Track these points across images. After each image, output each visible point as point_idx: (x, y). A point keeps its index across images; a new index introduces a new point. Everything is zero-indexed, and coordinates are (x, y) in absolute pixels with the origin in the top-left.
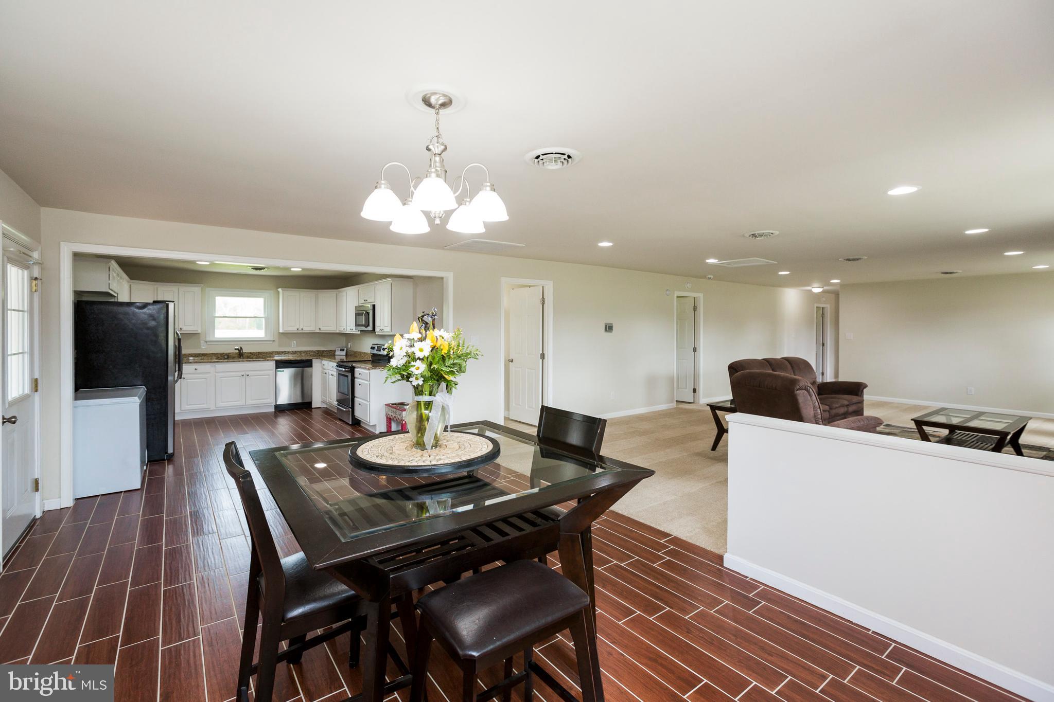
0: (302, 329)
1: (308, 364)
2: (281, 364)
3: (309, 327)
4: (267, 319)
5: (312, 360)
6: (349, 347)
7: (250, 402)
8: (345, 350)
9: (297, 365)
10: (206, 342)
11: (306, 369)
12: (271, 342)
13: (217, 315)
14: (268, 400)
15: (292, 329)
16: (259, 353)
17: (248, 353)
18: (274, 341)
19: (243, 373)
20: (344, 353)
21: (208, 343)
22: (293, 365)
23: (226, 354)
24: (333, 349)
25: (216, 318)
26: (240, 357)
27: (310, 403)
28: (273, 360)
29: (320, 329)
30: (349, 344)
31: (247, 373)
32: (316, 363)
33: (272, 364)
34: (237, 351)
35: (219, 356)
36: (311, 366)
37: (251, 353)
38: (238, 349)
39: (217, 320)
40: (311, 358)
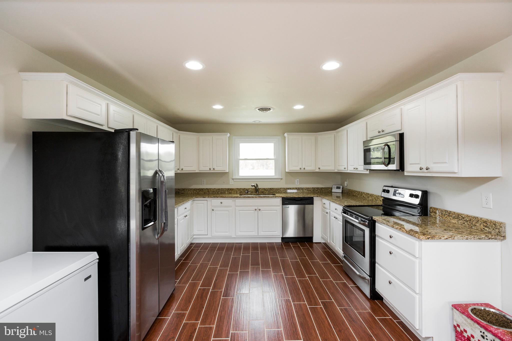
0: (304, 169)
1: (310, 201)
2: (287, 201)
3: (310, 168)
4: (276, 160)
5: (313, 198)
6: (346, 185)
7: (262, 233)
8: (341, 188)
9: (300, 202)
10: (233, 179)
11: (307, 206)
12: (280, 180)
13: (241, 158)
14: (276, 233)
15: (296, 169)
16: (270, 189)
17: (262, 189)
18: (281, 179)
19: (256, 208)
20: (340, 191)
21: (234, 180)
22: (297, 202)
23: (246, 189)
24: (330, 187)
25: (240, 161)
26: (256, 192)
27: (311, 238)
28: (280, 197)
29: (319, 168)
30: (346, 183)
31: (259, 208)
32: (317, 201)
33: (279, 201)
34: (254, 187)
35: (242, 191)
36: (312, 203)
37: (264, 189)
38: (254, 186)
39: (241, 162)
40: (312, 196)
